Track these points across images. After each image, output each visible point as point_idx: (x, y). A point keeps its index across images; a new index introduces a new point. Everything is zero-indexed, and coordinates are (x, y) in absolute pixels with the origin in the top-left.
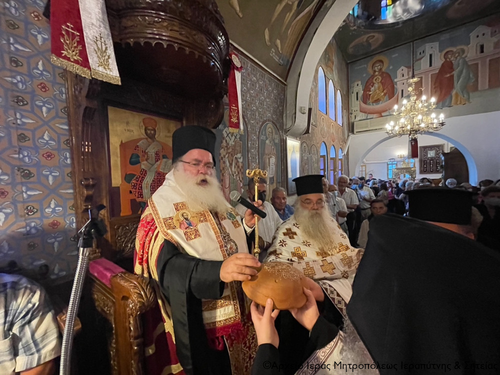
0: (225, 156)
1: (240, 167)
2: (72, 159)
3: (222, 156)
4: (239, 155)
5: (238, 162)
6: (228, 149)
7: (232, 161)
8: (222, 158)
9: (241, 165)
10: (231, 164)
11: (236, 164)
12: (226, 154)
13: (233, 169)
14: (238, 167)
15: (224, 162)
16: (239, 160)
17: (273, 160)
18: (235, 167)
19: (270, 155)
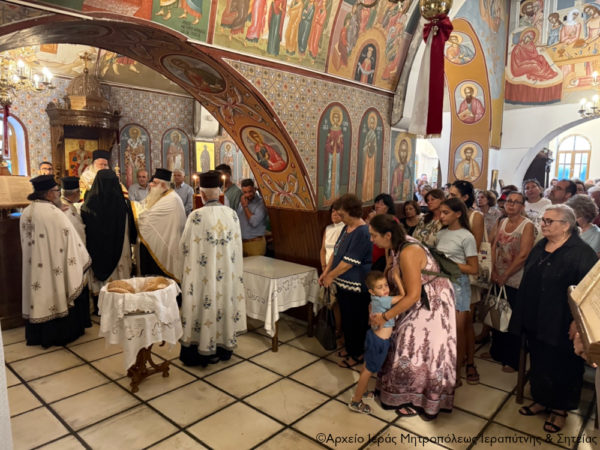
0: (129, 156)
4: (141, 155)
6: (132, 151)
7: (135, 158)
8: (127, 157)
10: (134, 161)
13: (136, 164)
15: (128, 159)
18: (138, 162)
19: (175, 154)
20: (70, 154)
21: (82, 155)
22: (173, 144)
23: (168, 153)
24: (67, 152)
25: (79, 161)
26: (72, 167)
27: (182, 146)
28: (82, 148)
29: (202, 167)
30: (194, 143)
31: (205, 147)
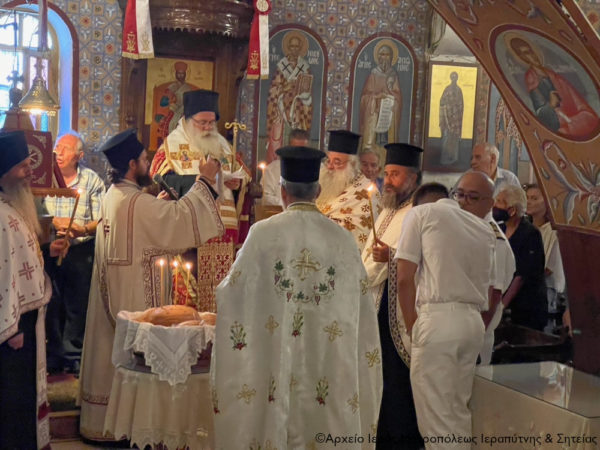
0: (277, 97)
1: (306, 113)
2: (121, 100)
3: (273, 96)
4: (305, 95)
5: (302, 105)
6: (284, 86)
7: (291, 103)
8: (272, 100)
9: (307, 109)
10: (287, 108)
11: (298, 108)
12: (280, 94)
13: (291, 115)
14: (302, 112)
15: (275, 105)
16: (304, 102)
17: (389, 102)
18: (295, 112)
19: (381, 93)
20: (156, 89)
21: (180, 94)
22: (377, 71)
23: (364, 92)
24: (150, 87)
25: (172, 107)
26: (157, 117)
27: (398, 75)
28: (181, 79)
29: (443, 125)
30: (427, 67)
31: (454, 77)
